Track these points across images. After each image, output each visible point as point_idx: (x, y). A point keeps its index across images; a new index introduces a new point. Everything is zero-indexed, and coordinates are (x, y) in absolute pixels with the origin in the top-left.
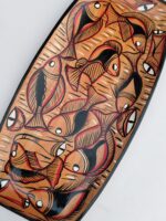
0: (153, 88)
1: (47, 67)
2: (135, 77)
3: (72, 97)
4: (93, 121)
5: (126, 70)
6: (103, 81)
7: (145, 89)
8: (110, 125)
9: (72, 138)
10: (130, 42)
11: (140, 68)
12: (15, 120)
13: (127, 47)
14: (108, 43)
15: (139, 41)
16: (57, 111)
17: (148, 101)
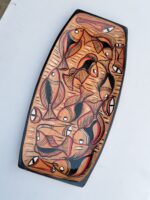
0: (122, 82)
1: (51, 77)
2: (109, 76)
3: (70, 95)
4: (87, 109)
5: (102, 73)
6: (89, 81)
7: (117, 83)
8: (99, 110)
9: (75, 122)
10: (101, 53)
11: (111, 70)
12: (36, 116)
13: (100, 57)
15: (108, 52)
16: (62, 106)
17: (120, 90)
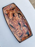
2: (19, 14)
4: (21, 23)
5: (17, 14)
8: (23, 21)
9: (21, 27)
10: (14, 11)
11: (18, 12)
12: (14, 32)
13: (14, 12)
14: (12, 14)
15: (14, 10)
16: (16, 26)
17: (23, 14)
